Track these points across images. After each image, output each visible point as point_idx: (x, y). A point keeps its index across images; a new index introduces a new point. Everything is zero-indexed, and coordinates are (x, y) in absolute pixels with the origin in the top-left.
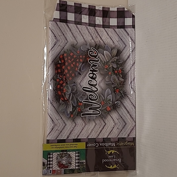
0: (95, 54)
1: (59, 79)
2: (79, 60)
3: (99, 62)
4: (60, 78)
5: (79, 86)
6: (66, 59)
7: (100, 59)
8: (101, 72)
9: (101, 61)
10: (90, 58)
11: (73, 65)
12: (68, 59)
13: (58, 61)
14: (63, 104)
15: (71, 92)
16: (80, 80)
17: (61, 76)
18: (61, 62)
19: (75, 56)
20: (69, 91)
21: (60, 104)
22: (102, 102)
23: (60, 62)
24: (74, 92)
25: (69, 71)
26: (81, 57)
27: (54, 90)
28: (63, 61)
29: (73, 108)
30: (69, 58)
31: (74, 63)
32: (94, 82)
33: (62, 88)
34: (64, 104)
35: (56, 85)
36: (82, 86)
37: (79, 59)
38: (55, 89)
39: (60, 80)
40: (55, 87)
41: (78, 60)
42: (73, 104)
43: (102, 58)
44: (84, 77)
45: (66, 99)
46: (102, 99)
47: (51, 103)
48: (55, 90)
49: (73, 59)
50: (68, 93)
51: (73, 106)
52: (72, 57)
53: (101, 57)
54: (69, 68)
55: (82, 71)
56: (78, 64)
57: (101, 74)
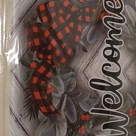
0: (118, 5)
1: (35, 61)
2: (84, 18)
3: (126, 24)
4: (39, 59)
5: (82, 77)
6: (53, 15)
7: (127, 17)
8: (130, 46)
9: (130, 21)
10: (108, 14)
11: (70, 28)
12: (57, 14)
13: (35, 19)
14: (46, 121)
15: (65, 93)
16: (84, 63)
17: (41, 56)
18: (41, 20)
19: (73, 9)
20: (61, 91)
21: (39, 122)
22: (131, 110)
23: (38, 21)
24: (71, 90)
25: (60, 42)
26: (87, 10)
27: (24, 90)
28: (45, 19)
29: (68, 129)
30: (61, 11)
31: (72, 25)
32: (113, 68)
33: (43, 83)
34: (48, 122)
35: (29, 76)
36: (88, 77)
37: (84, 14)
38: (25, 87)
39: (39, 65)
40: (27, 81)
41: (80, 18)
42: (68, 120)
43: (131, 14)
44: (93, 57)
45: (53, 110)
46: (131, 104)
47: (17, 121)
48: (27, 89)
49: (69, 16)
50: (57, 95)
51: (69, 124)
52: (67, 10)
53: (130, 12)
54: (60, 35)
55: (90, 42)
56: (79, 28)
57: (130, 50)
